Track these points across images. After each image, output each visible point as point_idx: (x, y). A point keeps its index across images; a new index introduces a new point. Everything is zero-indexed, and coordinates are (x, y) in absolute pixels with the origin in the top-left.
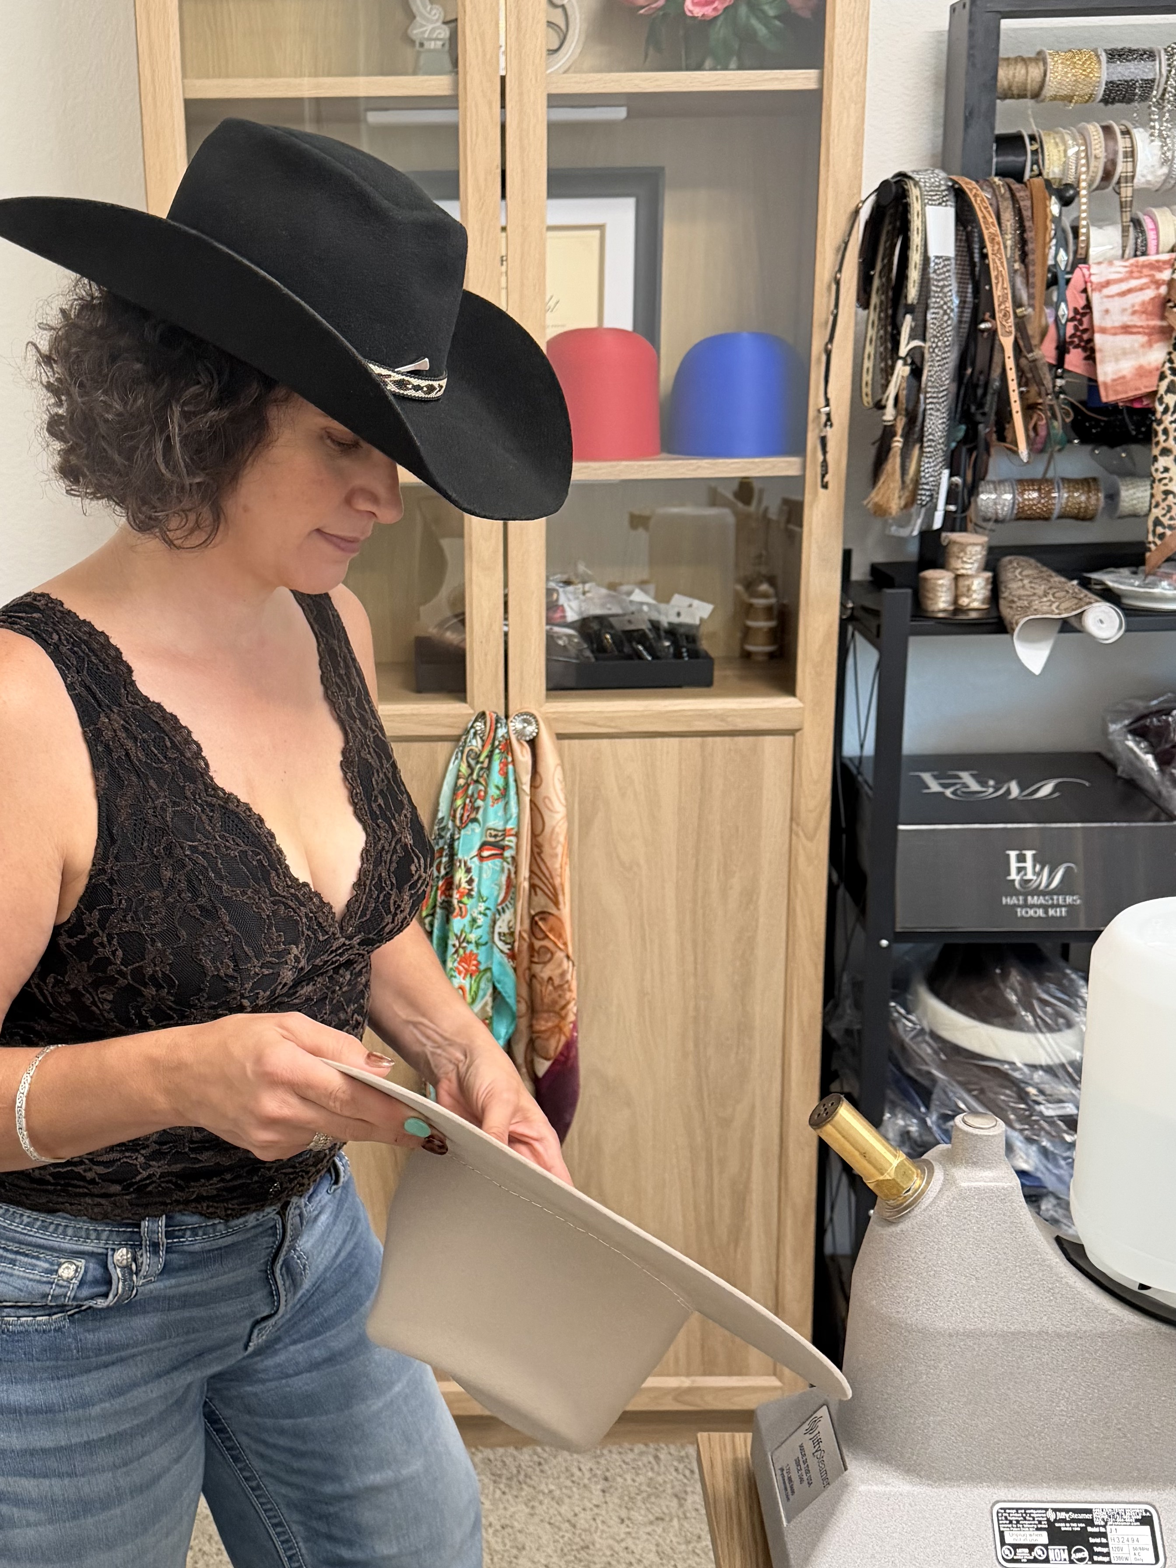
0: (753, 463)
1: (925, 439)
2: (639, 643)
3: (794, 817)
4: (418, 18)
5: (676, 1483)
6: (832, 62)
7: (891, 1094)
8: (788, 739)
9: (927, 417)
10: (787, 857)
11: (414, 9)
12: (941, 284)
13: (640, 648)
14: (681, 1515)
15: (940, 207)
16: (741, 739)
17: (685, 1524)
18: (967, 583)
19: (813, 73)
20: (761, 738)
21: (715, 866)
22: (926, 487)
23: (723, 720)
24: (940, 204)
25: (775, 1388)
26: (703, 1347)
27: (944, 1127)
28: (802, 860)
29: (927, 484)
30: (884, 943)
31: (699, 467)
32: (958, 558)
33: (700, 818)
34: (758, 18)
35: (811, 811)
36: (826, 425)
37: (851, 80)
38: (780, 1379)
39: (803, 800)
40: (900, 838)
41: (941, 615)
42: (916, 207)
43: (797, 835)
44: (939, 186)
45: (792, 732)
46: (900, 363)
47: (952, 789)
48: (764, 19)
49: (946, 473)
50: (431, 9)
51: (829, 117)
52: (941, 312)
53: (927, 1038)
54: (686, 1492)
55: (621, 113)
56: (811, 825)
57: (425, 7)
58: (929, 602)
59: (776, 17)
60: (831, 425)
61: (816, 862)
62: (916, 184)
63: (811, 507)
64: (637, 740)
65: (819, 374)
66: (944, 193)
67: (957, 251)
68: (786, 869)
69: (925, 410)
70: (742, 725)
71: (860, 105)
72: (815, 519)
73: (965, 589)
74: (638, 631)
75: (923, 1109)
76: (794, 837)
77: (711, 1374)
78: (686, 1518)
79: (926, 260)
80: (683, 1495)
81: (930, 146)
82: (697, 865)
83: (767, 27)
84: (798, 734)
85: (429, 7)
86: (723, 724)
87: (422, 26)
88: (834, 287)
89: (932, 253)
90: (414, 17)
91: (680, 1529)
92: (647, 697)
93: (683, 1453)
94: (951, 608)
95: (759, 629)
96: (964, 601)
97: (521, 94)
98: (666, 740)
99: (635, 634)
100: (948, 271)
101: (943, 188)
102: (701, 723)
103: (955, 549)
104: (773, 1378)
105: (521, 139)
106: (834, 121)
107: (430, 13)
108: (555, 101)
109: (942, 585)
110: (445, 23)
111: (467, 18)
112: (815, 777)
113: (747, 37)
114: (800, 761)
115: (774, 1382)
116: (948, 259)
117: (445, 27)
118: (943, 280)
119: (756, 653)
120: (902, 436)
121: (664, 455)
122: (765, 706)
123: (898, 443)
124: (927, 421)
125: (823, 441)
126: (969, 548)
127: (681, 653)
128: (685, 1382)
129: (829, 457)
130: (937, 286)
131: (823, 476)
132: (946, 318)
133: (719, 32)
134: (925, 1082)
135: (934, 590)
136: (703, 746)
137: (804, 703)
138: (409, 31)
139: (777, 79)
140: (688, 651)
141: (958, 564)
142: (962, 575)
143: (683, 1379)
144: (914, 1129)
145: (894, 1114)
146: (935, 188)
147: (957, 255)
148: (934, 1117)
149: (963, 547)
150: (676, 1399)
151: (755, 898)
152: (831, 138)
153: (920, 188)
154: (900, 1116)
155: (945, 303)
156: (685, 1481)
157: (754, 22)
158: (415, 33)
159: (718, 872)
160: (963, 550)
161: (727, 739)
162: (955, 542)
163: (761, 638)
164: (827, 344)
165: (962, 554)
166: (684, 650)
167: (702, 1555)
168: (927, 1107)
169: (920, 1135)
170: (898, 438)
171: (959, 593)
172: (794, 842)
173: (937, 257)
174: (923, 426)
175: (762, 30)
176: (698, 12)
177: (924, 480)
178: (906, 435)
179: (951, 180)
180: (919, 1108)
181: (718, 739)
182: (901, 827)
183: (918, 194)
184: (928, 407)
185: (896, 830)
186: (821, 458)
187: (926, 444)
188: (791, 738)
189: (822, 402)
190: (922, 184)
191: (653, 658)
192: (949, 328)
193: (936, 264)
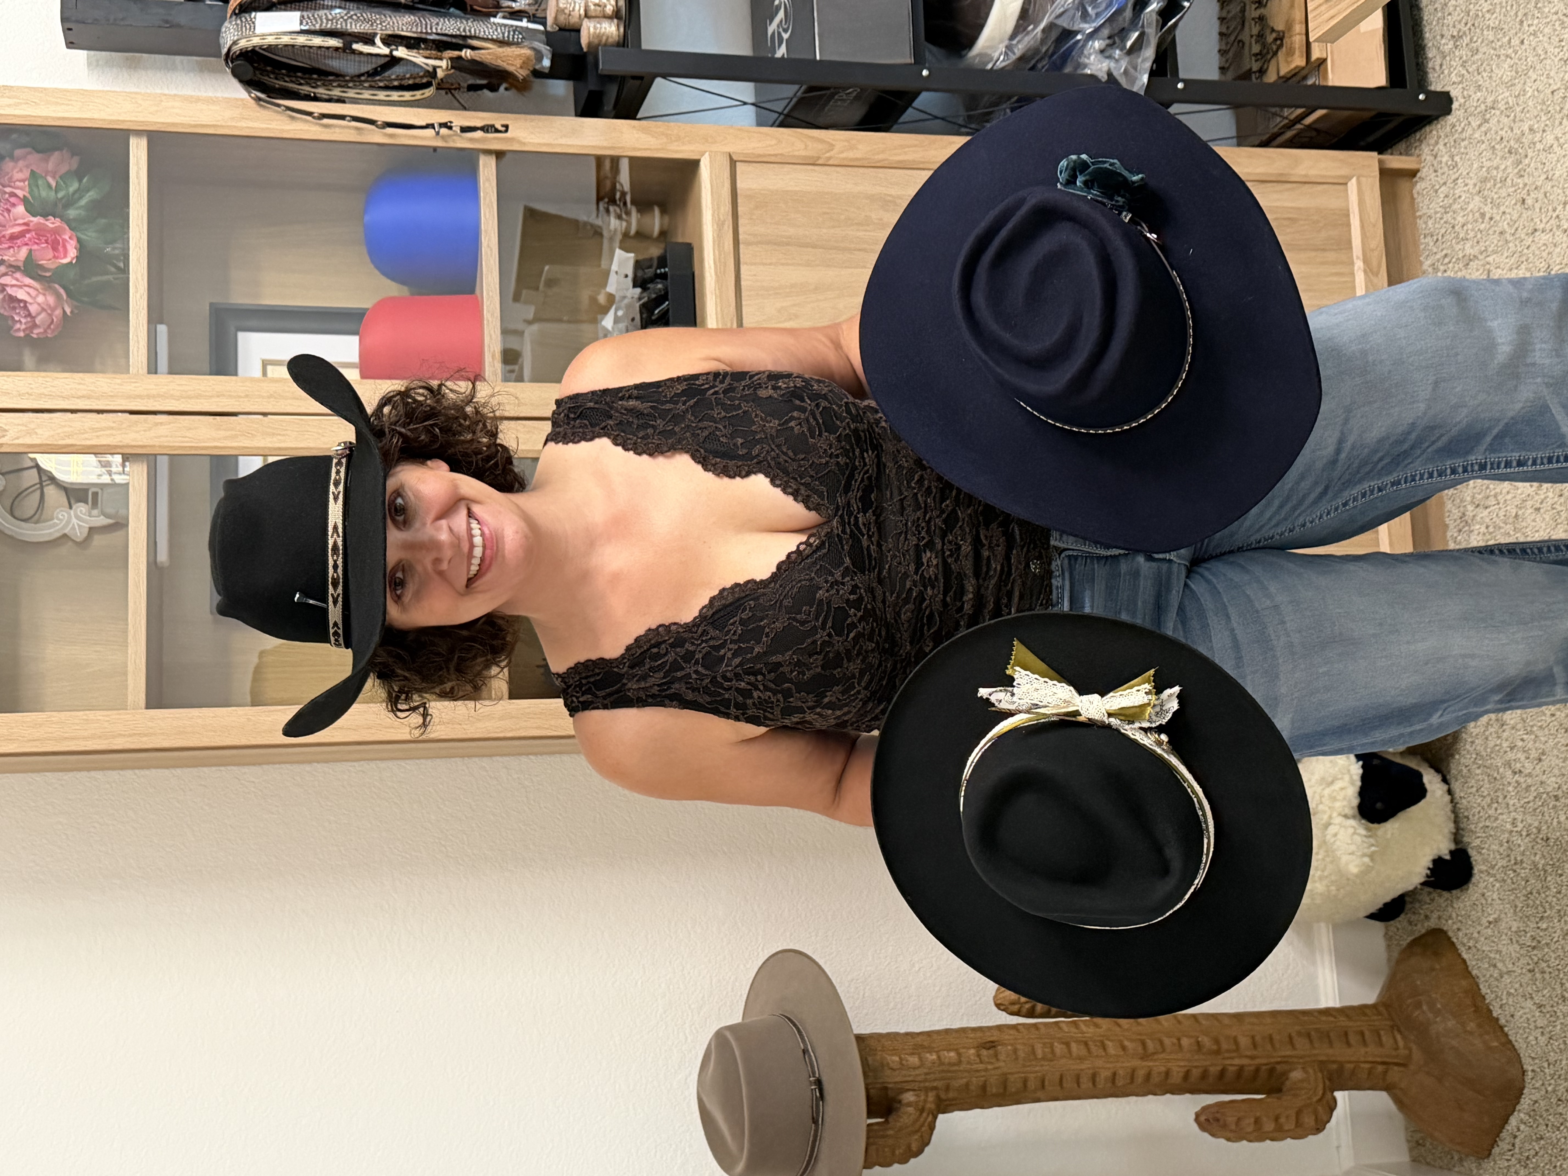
0: (485, 199)
1: (463, 34)
2: (653, 313)
3: (813, 162)
4: (66, 531)
5: (1456, 269)
6: (124, 121)
7: (1068, 70)
8: (740, 167)
9: (444, 32)
10: (850, 169)
11: (58, 535)
12: (325, 21)
13: (656, 312)
14: (1484, 254)
15: (256, 23)
16: (740, 209)
17: (1490, 249)
18: (592, 7)
19: (133, 141)
20: (739, 191)
21: (860, 234)
22: (506, 35)
23: (723, 224)
24: (253, 23)
25: (1359, 183)
26: (1324, 250)
27: (1094, 16)
28: (851, 154)
29: (503, 34)
30: (925, 73)
31: (488, 246)
32: (570, 15)
33: (814, 247)
34: (80, 198)
35: (806, 146)
36: (450, 128)
37: (141, 105)
38: (1350, 178)
39: (797, 153)
40: (827, 58)
41: (622, 30)
42: (256, 41)
43: (829, 158)
44: (237, 25)
45: (733, 163)
46: (395, 53)
47: (783, 34)
48: (80, 192)
49: (492, 20)
50: (58, 519)
51: (173, 124)
52: (350, 20)
53: (1014, 42)
54: (1464, 257)
55: (162, 329)
56: (820, 146)
57: (56, 525)
58: (610, 40)
59: (80, 181)
60: (451, 122)
61: (854, 142)
62: (235, 43)
63: (524, 144)
64: (744, 303)
65: (406, 136)
66: (243, 19)
67: (295, 10)
68: (861, 170)
69: (437, 34)
70: (727, 207)
71: (163, 98)
72: (536, 141)
73: (598, 8)
74: (641, 313)
75: (1079, 37)
76: (831, 162)
77: (1349, 242)
78: (1486, 250)
79: (302, 32)
80: (1467, 258)
81: (192, 75)
82: (860, 250)
83: (88, 191)
84: (735, 158)
85: (56, 521)
86: (726, 227)
87: (73, 528)
88: (326, 121)
89: (297, 28)
90: (65, 536)
91: (1496, 253)
92: (703, 295)
93: (1430, 270)
94: (615, 21)
95: (638, 221)
96: (609, 9)
97: (149, 397)
98: (743, 276)
99: (644, 316)
100: (313, 16)
101: (239, 22)
102: (726, 244)
103: (562, 18)
104: (1349, 184)
105: (190, 397)
106: (177, 120)
107: (61, 520)
108: (153, 369)
109: (595, 28)
110: (71, 508)
111: (78, 443)
112: (774, 142)
113: (98, 209)
114: (760, 156)
115: (1353, 184)
116: (303, 17)
117: (74, 507)
118: (321, 20)
119: (661, 225)
120: (461, 50)
121: (478, 291)
122: (708, 186)
123: (467, 53)
124: (447, 32)
125: (464, 130)
126: (561, 5)
127: (661, 273)
128: (1359, 264)
129: (479, 124)
130: (327, 23)
131: (497, 131)
132: (354, 17)
133: (90, 236)
134: (1054, 35)
135: (599, 36)
136: (748, 244)
137: (705, 152)
138: (78, 540)
139: (138, 173)
140: (660, 268)
141: (576, 14)
142: (586, 11)
143: (1356, 268)
144: (1097, 44)
145: (1085, 66)
146: (239, 28)
147: (299, 10)
148: (1086, 26)
149: (560, 11)
150: (1377, 274)
151: (889, 198)
152: (193, 123)
153: (238, 40)
154: (1086, 61)
155: (342, 17)
156: (1454, 260)
157: (83, 202)
158: (80, 535)
159: (866, 231)
160: (563, 11)
161: (741, 221)
162: (556, 18)
163: (647, 219)
164: (377, 126)
165: (567, 11)
166: (658, 271)
167: (1516, 225)
168: (1076, 33)
169: (1104, 39)
170: (463, 53)
171: (601, 15)
172: (836, 163)
173: (301, 23)
174: (452, 36)
175: (91, 195)
176: (72, 253)
177: (500, 36)
178: (459, 47)
179: (231, 17)
180: (1079, 41)
181: (741, 230)
182: (818, 58)
183: (245, 40)
184: (434, 31)
185: (820, 61)
186: (479, 134)
187: (468, 34)
188: (738, 164)
189: (430, 132)
190: (236, 38)
191: (667, 300)
192: (364, 15)
193: (307, 23)
